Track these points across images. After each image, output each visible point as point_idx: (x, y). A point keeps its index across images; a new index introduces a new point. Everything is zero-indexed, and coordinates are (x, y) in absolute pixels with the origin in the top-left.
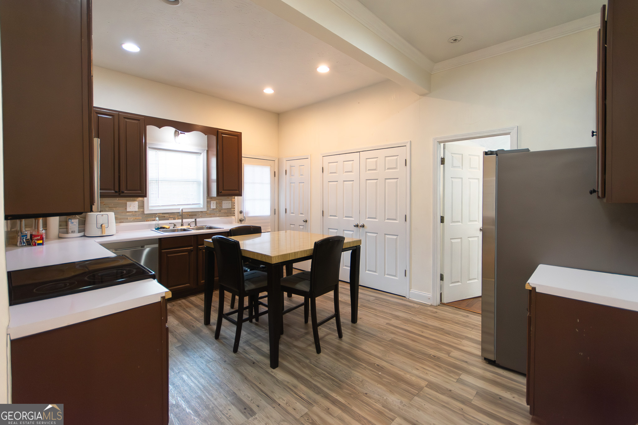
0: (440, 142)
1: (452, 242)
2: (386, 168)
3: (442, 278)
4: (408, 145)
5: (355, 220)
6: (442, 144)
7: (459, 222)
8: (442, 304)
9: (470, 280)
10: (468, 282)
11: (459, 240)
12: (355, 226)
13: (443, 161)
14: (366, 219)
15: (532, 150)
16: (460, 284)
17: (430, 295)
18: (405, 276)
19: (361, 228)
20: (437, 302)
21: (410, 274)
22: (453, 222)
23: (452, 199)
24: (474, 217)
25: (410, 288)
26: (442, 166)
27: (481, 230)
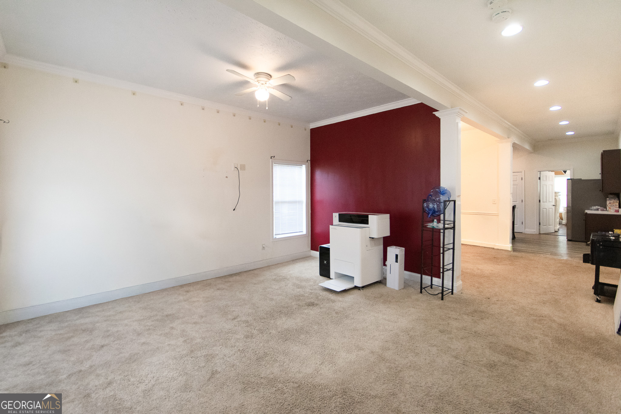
0: (538, 171)
1: (543, 210)
3: (540, 224)
4: (523, 172)
7: (545, 202)
8: (540, 234)
9: (549, 225)
11: (545, 210)
13: (540, 178)
15: (582, 179)
16: (545, 227)
17: (535, 230)
18: (522, 224)
20: (538, 233)
21: (525, 224)
22: (543, 202)
23: (543, 194)
24: (551, 200)
25: (525, 229)
26: (539, 180)
27: (553, 205)
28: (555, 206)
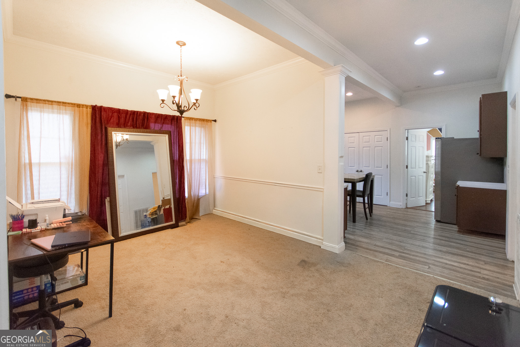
0: (406, 130)
1: (411, 178)
2: (376, 141)
3: (407, 195)
4: (389, 131)
5: (356, 168)
6: (407, 130)
7: (414, 168)
8: (407, 208)
9: (419, 197)
10: (418, 198)
11: (414, 177)
12: (356, 171)
13: (407, 139)
14: (363, 167)
15: (455, 138)
16: (414, 199)
17: (401, 204)
18: (387, 195)
19: (360, 172)
20: (404, 207)
21: (390, 194)
22: (412, 168)
23: (411, 157)
24: (421, 166)
25: (390, 201)
26: (407, 141)
27: (424, 172)
28: (426, 173)
